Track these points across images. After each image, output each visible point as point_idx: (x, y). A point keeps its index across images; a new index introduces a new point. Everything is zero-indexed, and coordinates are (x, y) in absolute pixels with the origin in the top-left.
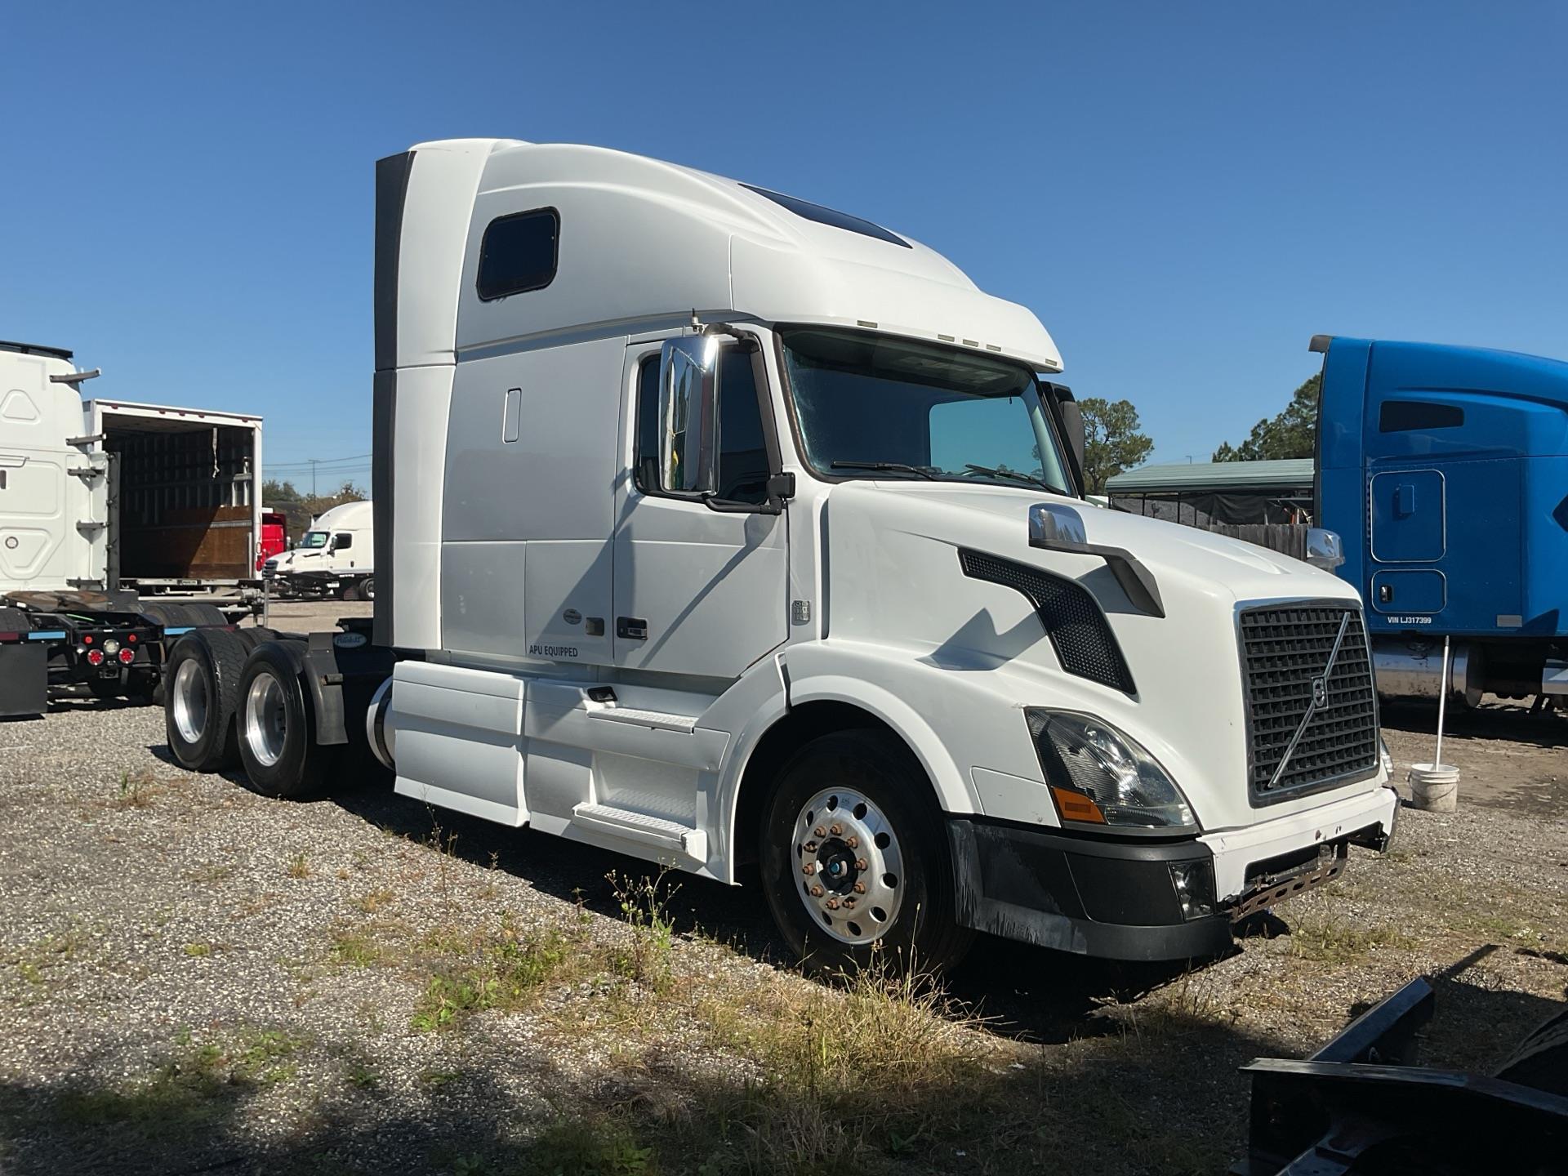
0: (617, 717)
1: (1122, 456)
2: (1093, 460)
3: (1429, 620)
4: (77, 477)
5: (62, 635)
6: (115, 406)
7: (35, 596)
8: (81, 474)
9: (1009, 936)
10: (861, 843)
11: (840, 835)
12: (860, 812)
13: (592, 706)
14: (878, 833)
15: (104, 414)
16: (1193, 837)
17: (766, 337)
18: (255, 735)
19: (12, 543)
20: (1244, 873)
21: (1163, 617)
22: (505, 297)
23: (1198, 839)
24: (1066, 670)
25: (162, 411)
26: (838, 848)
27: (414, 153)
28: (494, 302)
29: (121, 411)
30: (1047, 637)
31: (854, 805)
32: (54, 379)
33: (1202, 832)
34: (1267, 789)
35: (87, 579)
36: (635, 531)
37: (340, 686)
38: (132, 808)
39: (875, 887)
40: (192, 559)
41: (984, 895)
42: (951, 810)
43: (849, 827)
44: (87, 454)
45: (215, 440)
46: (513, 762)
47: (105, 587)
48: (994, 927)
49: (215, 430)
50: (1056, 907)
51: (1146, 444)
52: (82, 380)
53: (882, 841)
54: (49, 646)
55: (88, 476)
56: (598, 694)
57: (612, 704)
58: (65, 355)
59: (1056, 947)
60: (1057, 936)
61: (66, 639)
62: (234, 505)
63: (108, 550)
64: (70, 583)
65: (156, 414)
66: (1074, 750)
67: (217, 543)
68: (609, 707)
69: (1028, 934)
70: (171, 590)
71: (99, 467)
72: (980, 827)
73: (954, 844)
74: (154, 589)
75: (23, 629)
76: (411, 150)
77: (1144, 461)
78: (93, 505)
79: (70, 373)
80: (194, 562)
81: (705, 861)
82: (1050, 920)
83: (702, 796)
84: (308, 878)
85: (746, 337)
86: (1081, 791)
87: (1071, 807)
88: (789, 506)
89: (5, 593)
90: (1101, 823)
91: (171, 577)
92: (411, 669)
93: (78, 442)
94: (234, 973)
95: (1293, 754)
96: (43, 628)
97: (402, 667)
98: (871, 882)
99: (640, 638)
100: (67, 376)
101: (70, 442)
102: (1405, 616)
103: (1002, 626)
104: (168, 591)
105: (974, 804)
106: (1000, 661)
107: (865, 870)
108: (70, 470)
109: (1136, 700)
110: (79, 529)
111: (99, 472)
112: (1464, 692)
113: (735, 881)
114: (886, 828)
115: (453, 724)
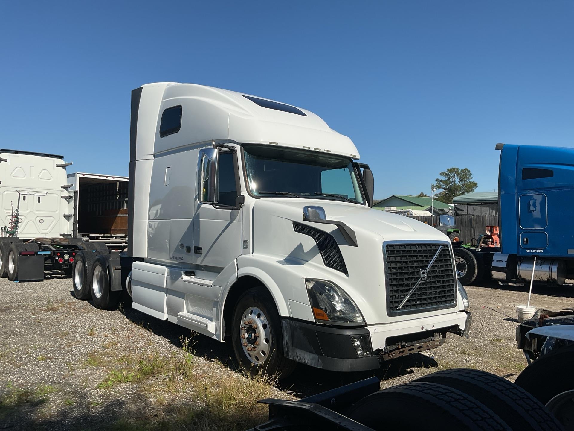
0: (193, 282)
1: (465, 189)
2: (454, 191)
3: (542, 251)
4: (64, 199)
5: (49, 253)
6: (84, 175)
7: (44, 239)
8: (65, 198)
9: (299, 361)
10: (257, 327)
11: (252, 324)
12: (259, 316)
13: (185, 277)
14: (263, 323)
15: (80, 177)
16: (363, 326)
17: (238, 148)
18: (96, 287)
19: (41, 221)
20: (385, 341)
21: (357, 246)
22: (167, 136)
23: (365, 327)
24: (326, 265)
25: (100, 176)
26: (252, 329)
27: (142, 88)
28: (164, 137)
29: (85, 176)
30: (320, 254)
31: (257, 313)
32: (57, 166)
33: (366, 325)
34: (397, 310)
35: (67, 234)
36: (201, 216)
37: (120, 270)
38: (51, 311)
39: (262, 343)
40: (111, 227)
41: (293, 346)
42: (282, 315)
43: (255, 322)
44: (68, 191)
45: (118, 186)
46: (164, 297)
47: (72, 237)
48: (295, 358)
49: (118, 183)
50: (314, 351)
51: (475, 185)
52: (67, 166)
53: (265, 326)
54: (45, 257)
55: (68, 198)
56: (188, 274)
57: (193, 277)
58: (61, 157)
59: (313, 365)
60: (313, 362)
61: (50, 254)
62: (125, 208)
63: (74, 224)
64: (61, 235)
65: (98, 177)
66: (320, 294)
67: (119, 222)
68: (192, 278)
69: (305, 361)
70: (101, 238)
71: (72, 196)
72: (291, 321)
73: (283, 327)
74: (96, 237)
75: (37, 250)
76: (141, 87)
77: (474, 191)
78: (69, 208)
79: (63, 164)
80: (112, 228)
81: (215, 333)
82: (312, 356)
83: (214, 309)
84: (94, 336)
85: (232, 148)
86: (322, 309)
87: (319, 314)
88: (243, 207)
89: (34, 238)
90: (328, 320)
91: (101, 233)
92: (137, 264)
93: (65, 187)
94: (50, 366)
95: (410, 297)
96: (44, 250)
97: (135, 264)
98: (260, 341)
99: (200, 253)
100: (62, 164)
101: (62, 187)
102: (533, 250)
103: (306, 249)
104: (100, 238)
105: (290, 314)
106: (305, 262)
107: (258, 337)
108: (62, 197)
109: (348, 276)
110: (64, 217)
111: (71, 197)
112: (556, 279)
113: (223, 340)
114: (266, 322)
115: (147, 284)
